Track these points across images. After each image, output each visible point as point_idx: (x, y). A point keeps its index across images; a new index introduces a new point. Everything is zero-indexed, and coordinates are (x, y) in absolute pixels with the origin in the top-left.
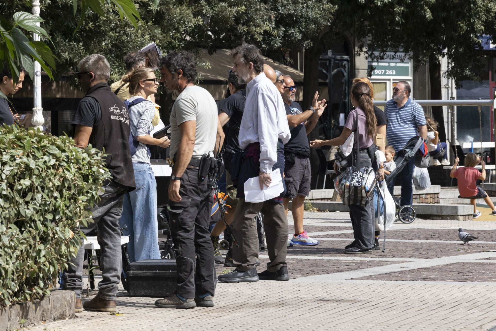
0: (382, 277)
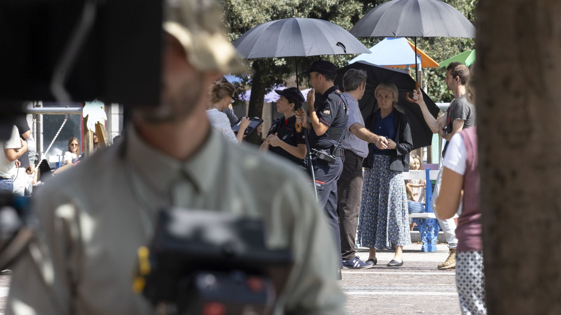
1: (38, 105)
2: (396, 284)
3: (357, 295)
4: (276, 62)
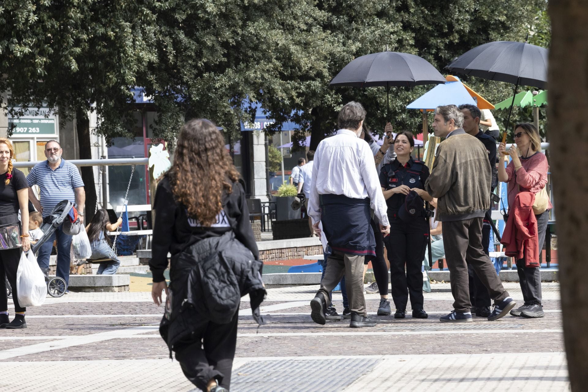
0: (29, 357)
1: (103, 157)
3: (423, 334)
4: (335, 108)
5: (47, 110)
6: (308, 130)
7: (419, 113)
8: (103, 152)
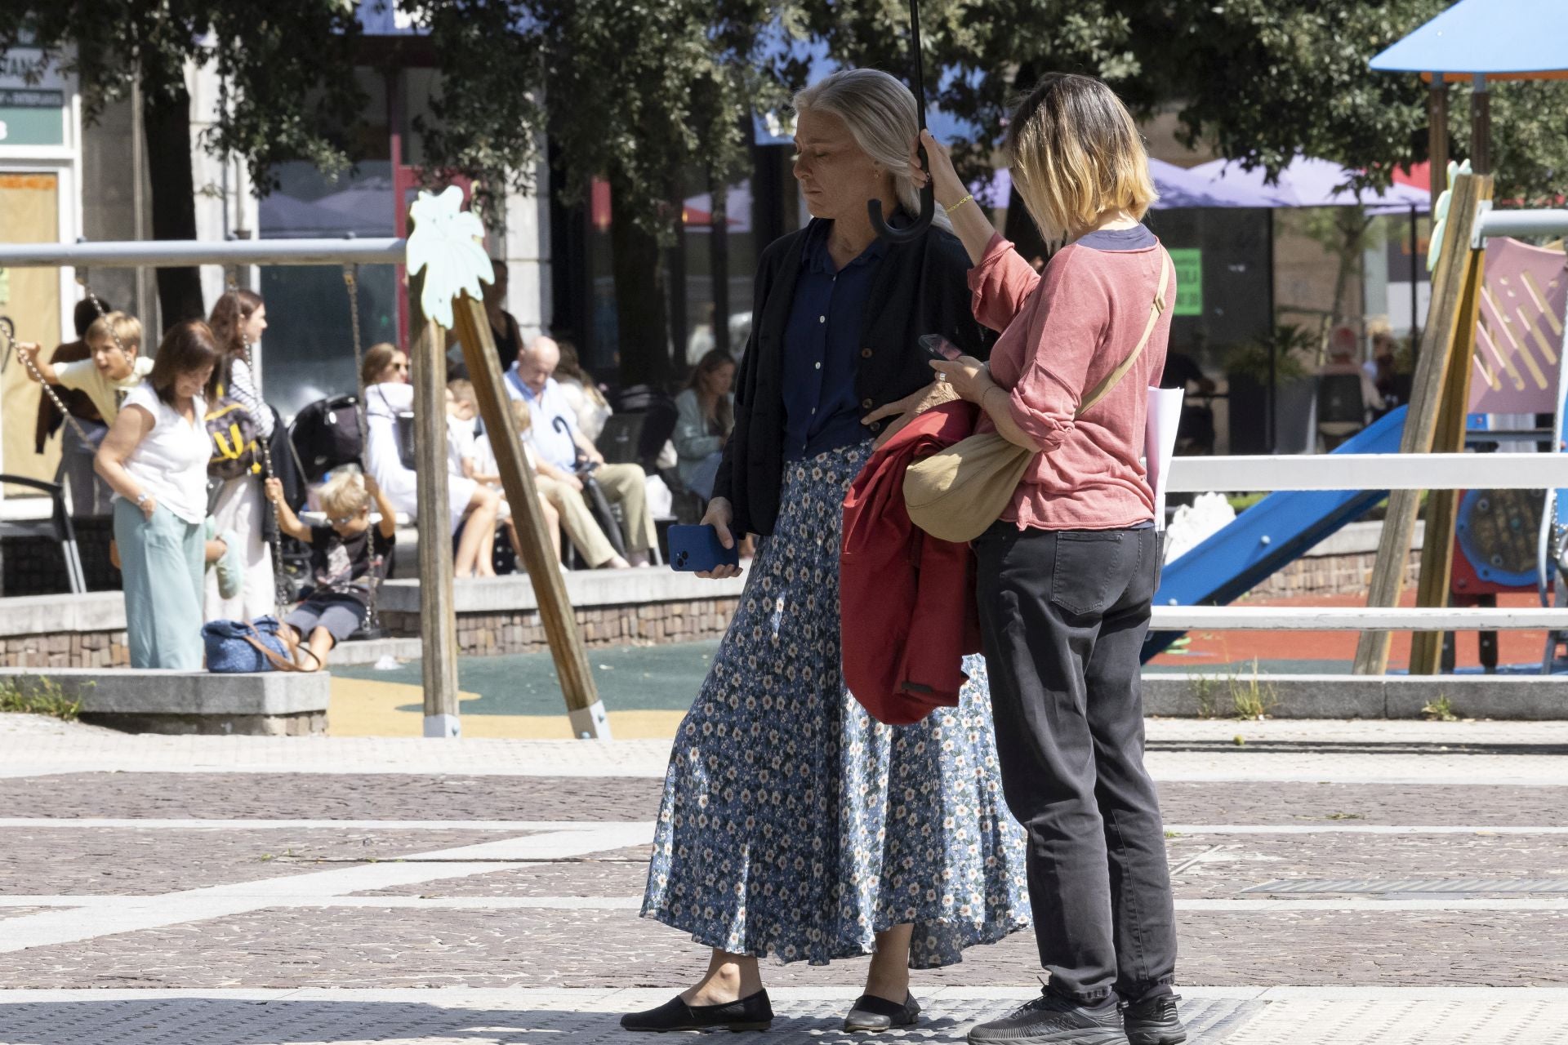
1: (242, 234)
2: (1559, 871)
3: (1418, 911)
4: (1102, 67)
5: (35, 55)
6: (1002, 146)
7: (1418, 89)
8: (240, 215)
